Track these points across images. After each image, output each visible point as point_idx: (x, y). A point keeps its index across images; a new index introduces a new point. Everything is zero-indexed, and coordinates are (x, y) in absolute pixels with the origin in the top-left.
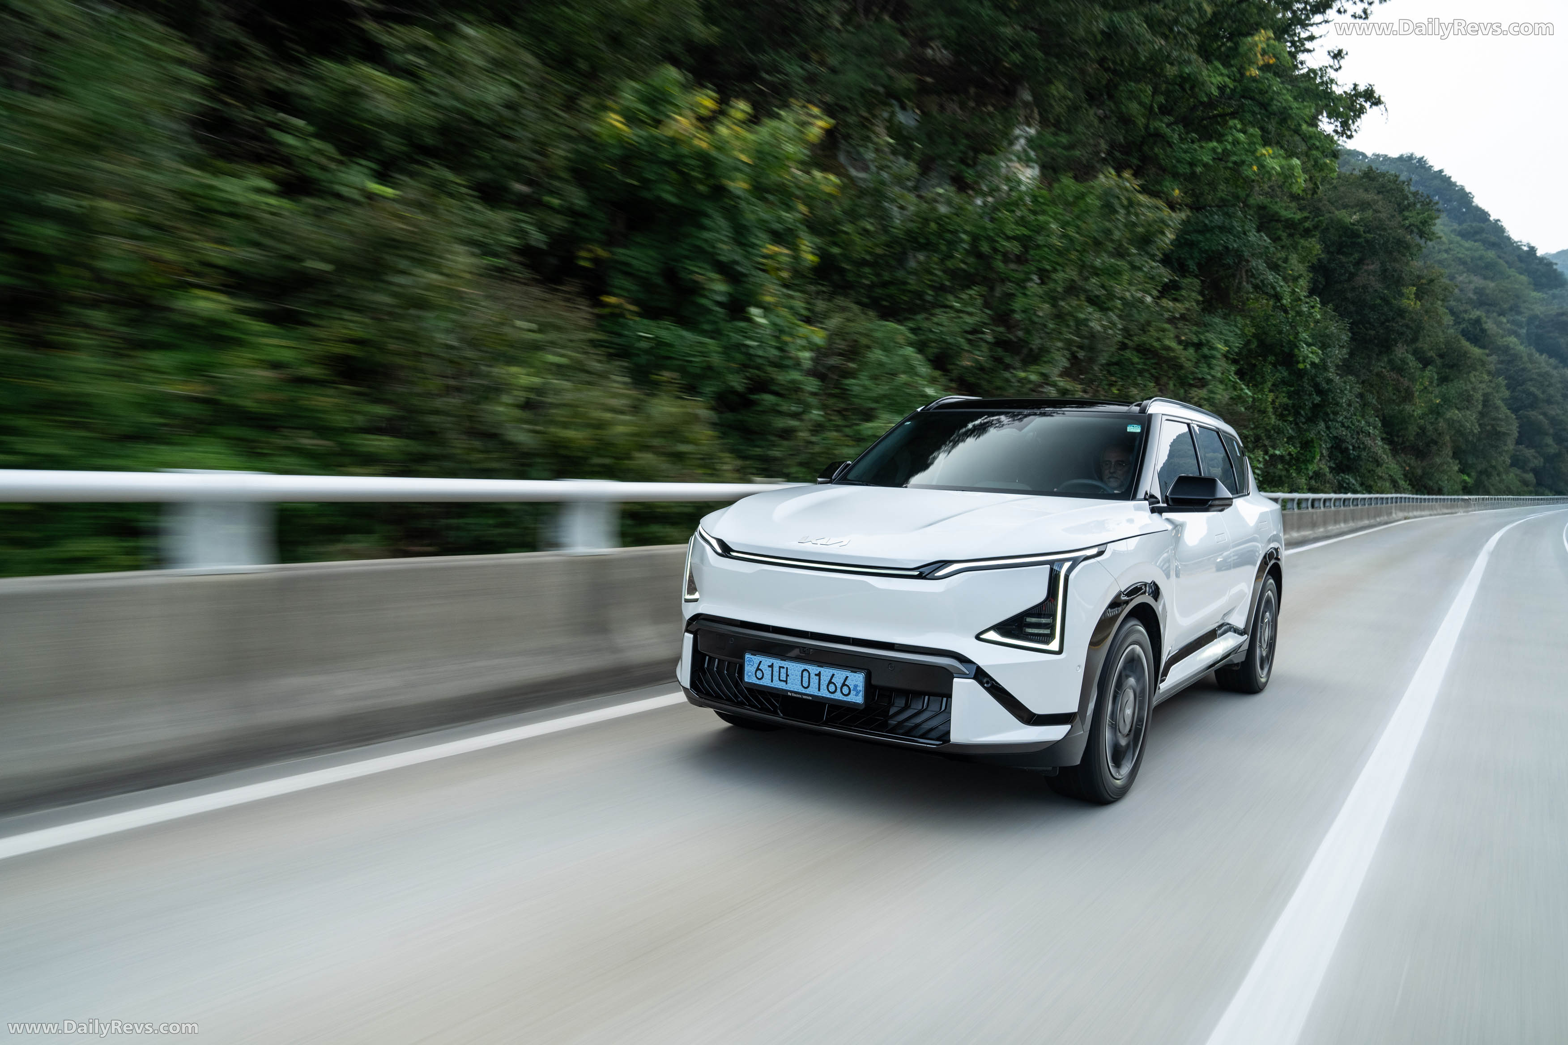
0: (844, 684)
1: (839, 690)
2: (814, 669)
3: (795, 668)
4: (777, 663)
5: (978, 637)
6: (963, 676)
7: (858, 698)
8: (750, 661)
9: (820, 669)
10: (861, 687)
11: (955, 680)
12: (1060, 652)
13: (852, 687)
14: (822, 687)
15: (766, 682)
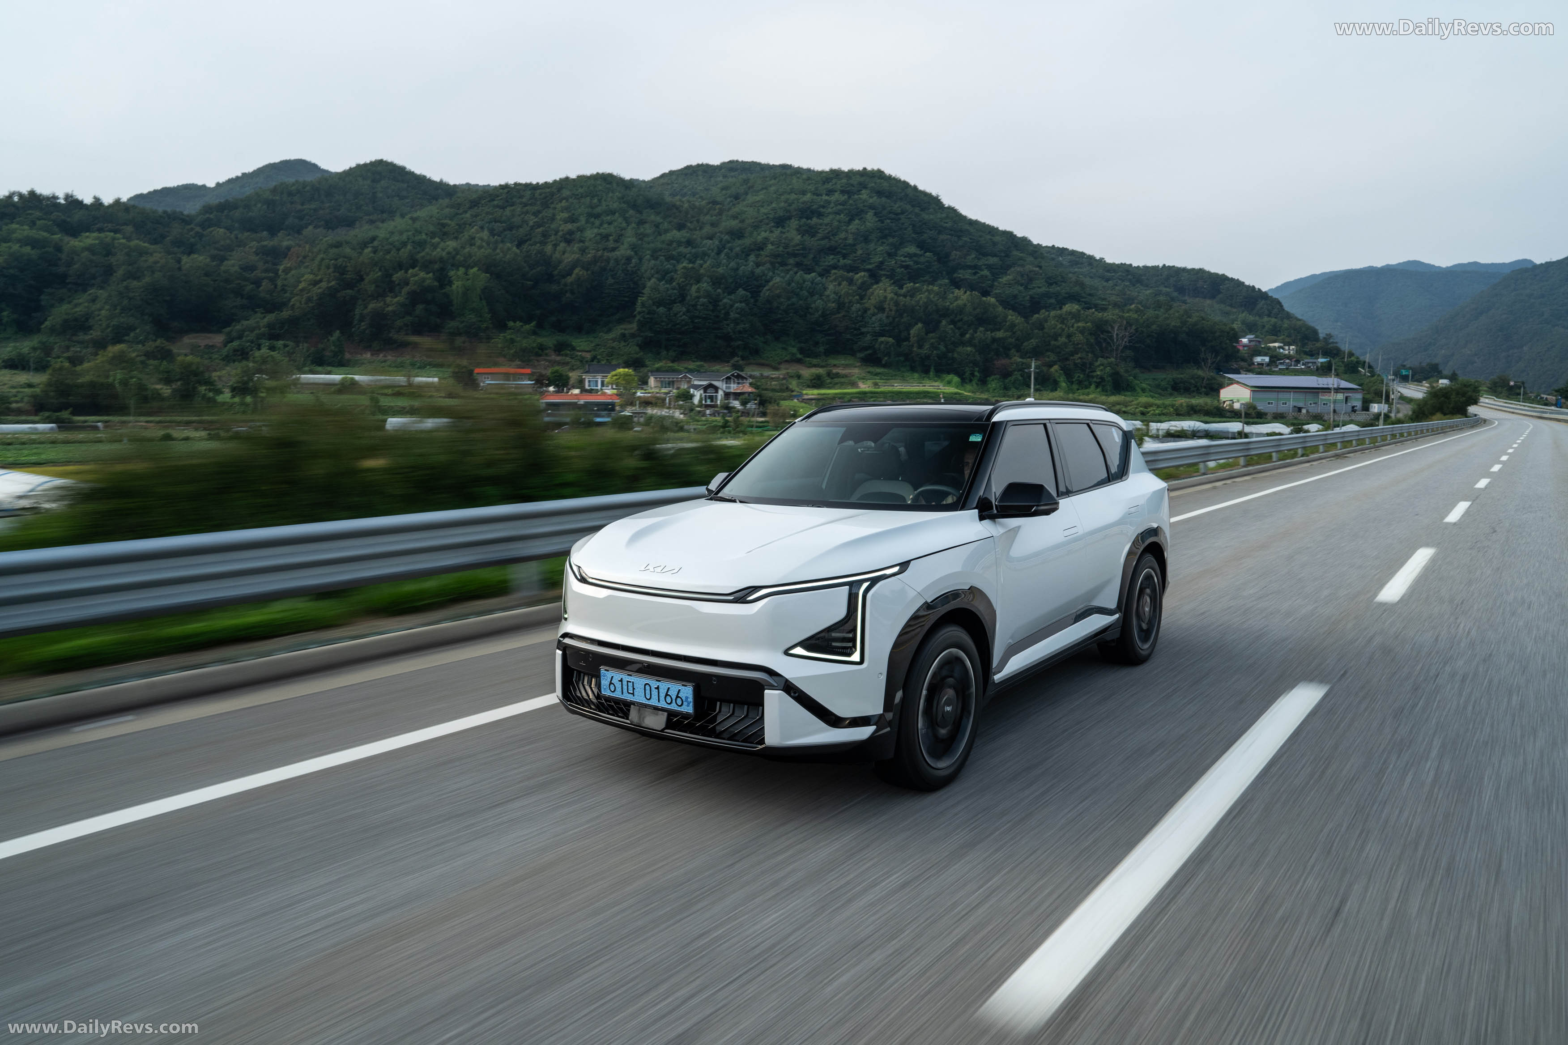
0: (677, 697)
1: (674, 701)
2: (654, 683)
3: (639, 681)
4: (626, 678)
5: (786, 653)
6: (773, 688)
7: (688, 709)
8: (604, 676)
9: (658, 683)
10: (691, 699)
11: (766, 691)
12: (862, 662)
13: (684, 699)
14: (661, 699)
15: (617, 695)
